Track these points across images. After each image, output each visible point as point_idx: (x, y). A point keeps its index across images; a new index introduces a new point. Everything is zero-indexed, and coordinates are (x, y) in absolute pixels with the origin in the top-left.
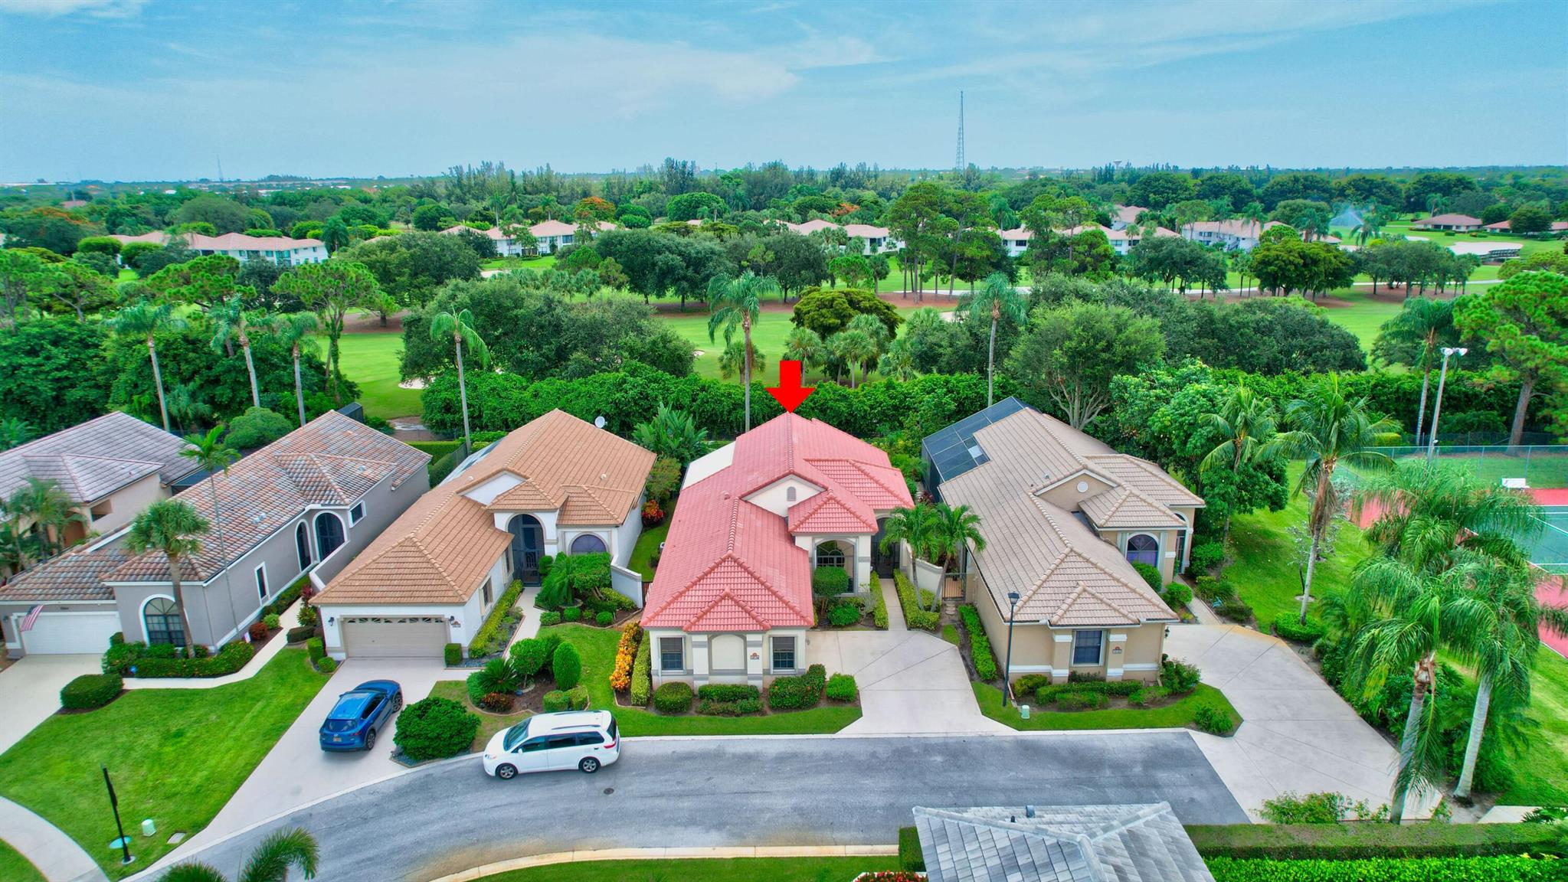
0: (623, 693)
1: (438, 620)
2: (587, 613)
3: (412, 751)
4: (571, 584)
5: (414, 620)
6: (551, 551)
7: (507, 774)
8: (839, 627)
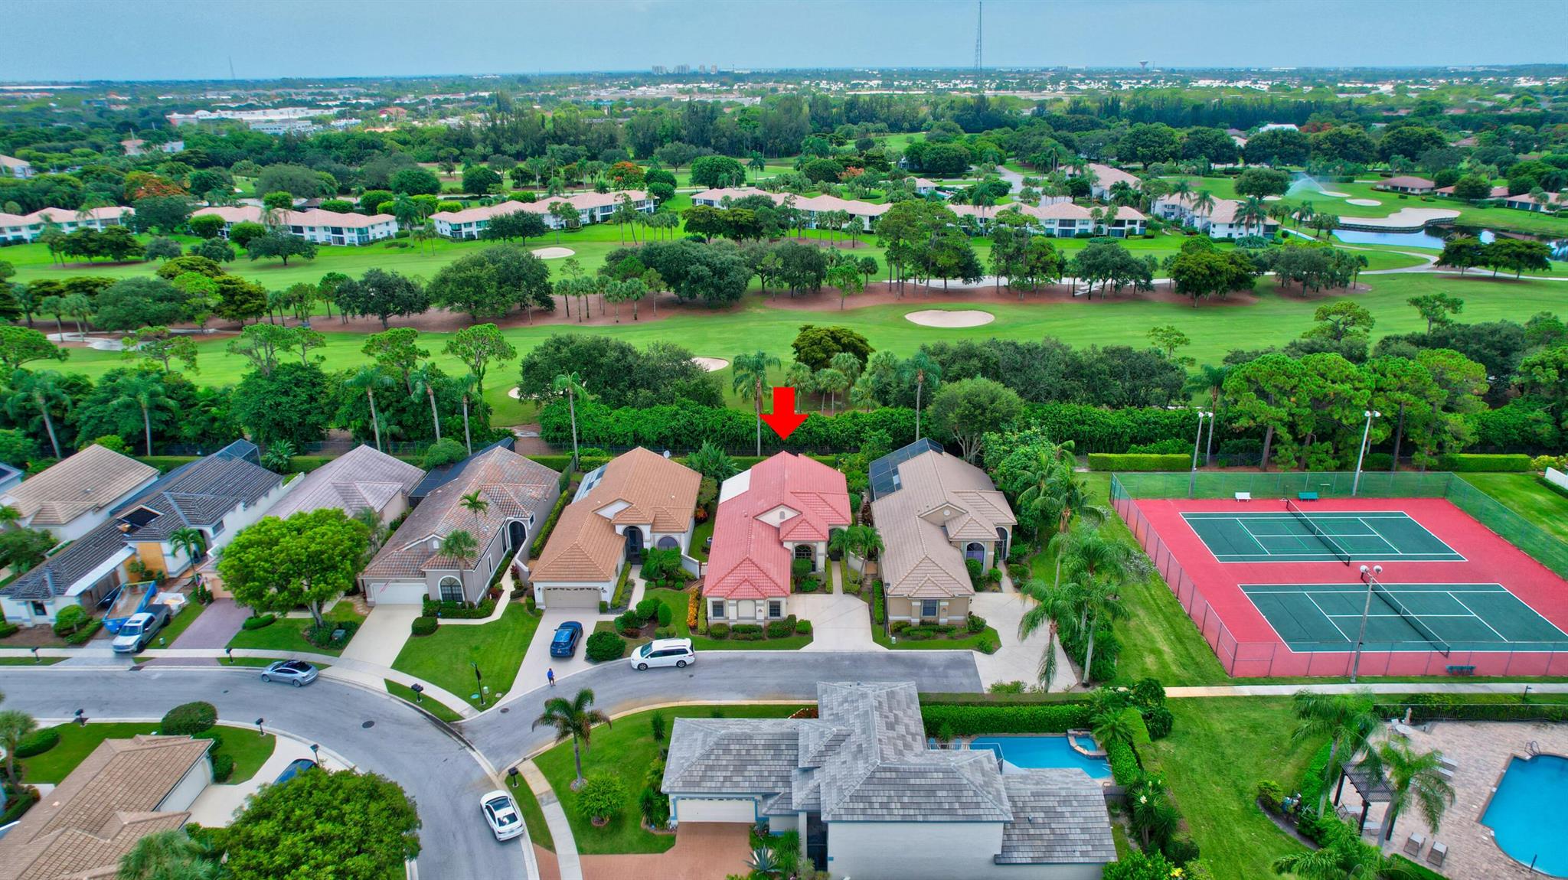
0: (694, 628)
1: (595, 589)
2: (670, 583)
3: (594, 656)
4: (661, 567)
5: (582, 589)
6: (647, 545)
7: (643, 667)
8: (806, 592)
